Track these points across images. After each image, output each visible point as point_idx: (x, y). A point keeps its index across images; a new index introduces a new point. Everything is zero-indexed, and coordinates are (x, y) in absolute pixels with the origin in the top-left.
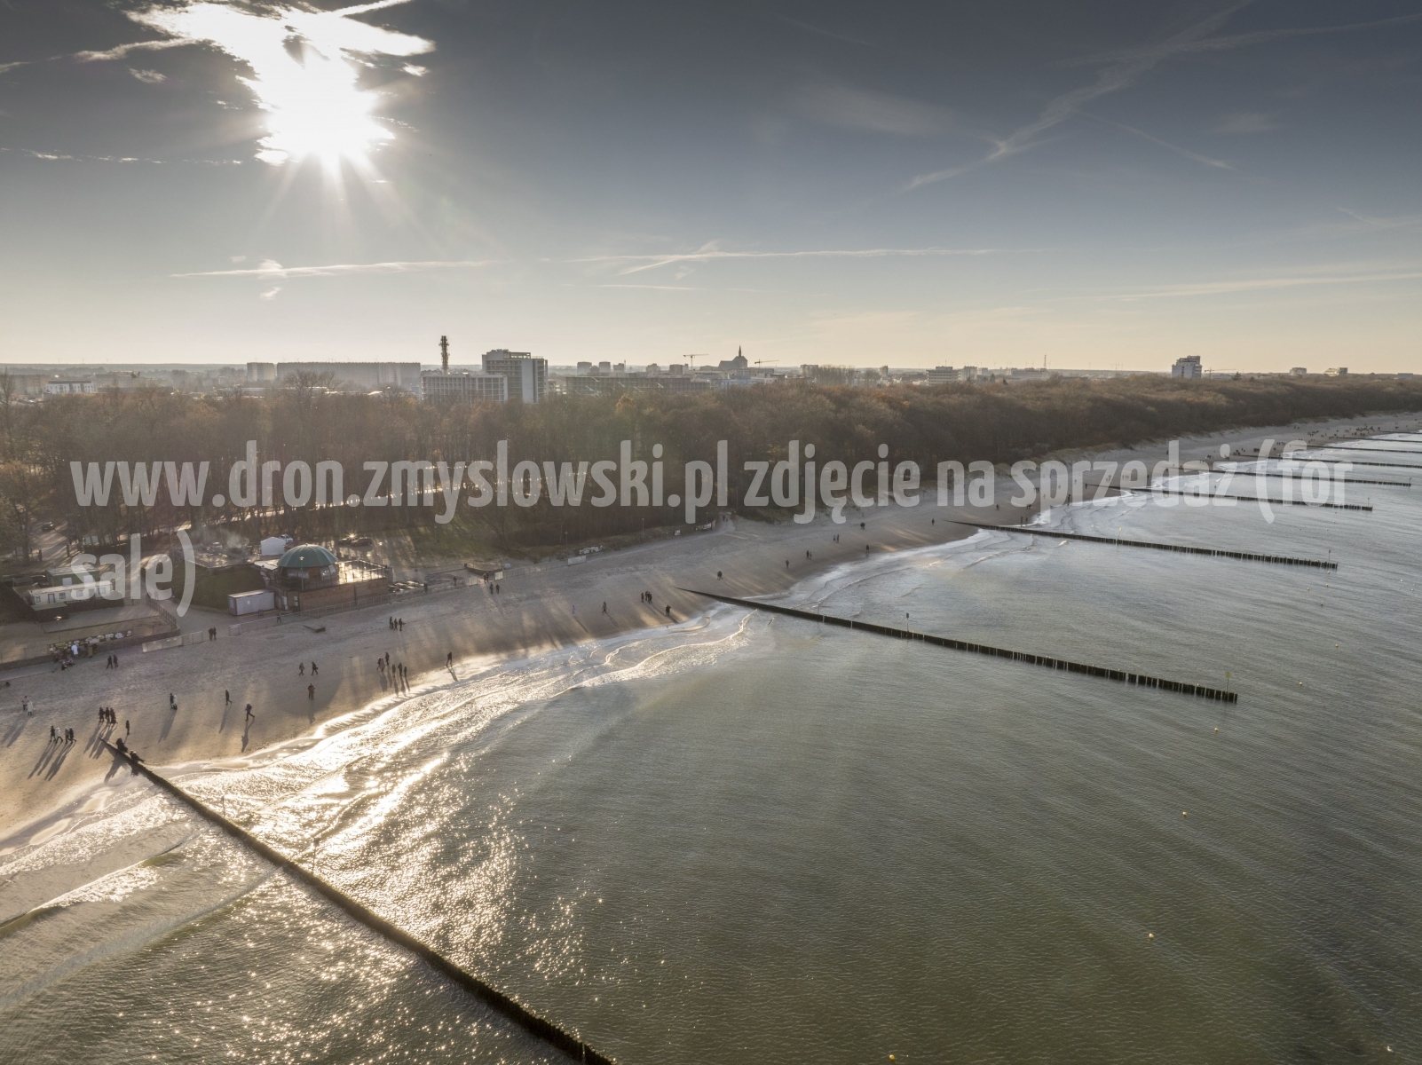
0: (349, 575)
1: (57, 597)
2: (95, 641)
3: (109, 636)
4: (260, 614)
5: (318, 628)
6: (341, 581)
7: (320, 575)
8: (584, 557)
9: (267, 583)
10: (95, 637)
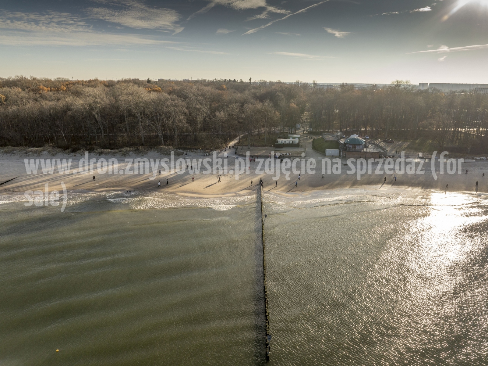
1: (284, 141)
2: (281, 154)
3: (285, 154)
6: (363, 151)
7: (356, 147)
8: (475, 160)
9: (339, 147)
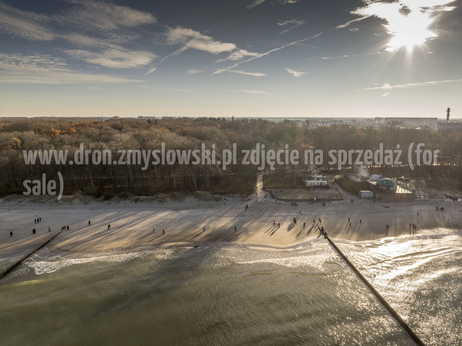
0: (400, 190)
1: (312, 183)
2: (320, 198)
3: (324, 197)
4: (369, 198)
5: (387, 206)
6: (397, 192)
7: (390, 189)
9: (372, 189)
10: (320, 196)
